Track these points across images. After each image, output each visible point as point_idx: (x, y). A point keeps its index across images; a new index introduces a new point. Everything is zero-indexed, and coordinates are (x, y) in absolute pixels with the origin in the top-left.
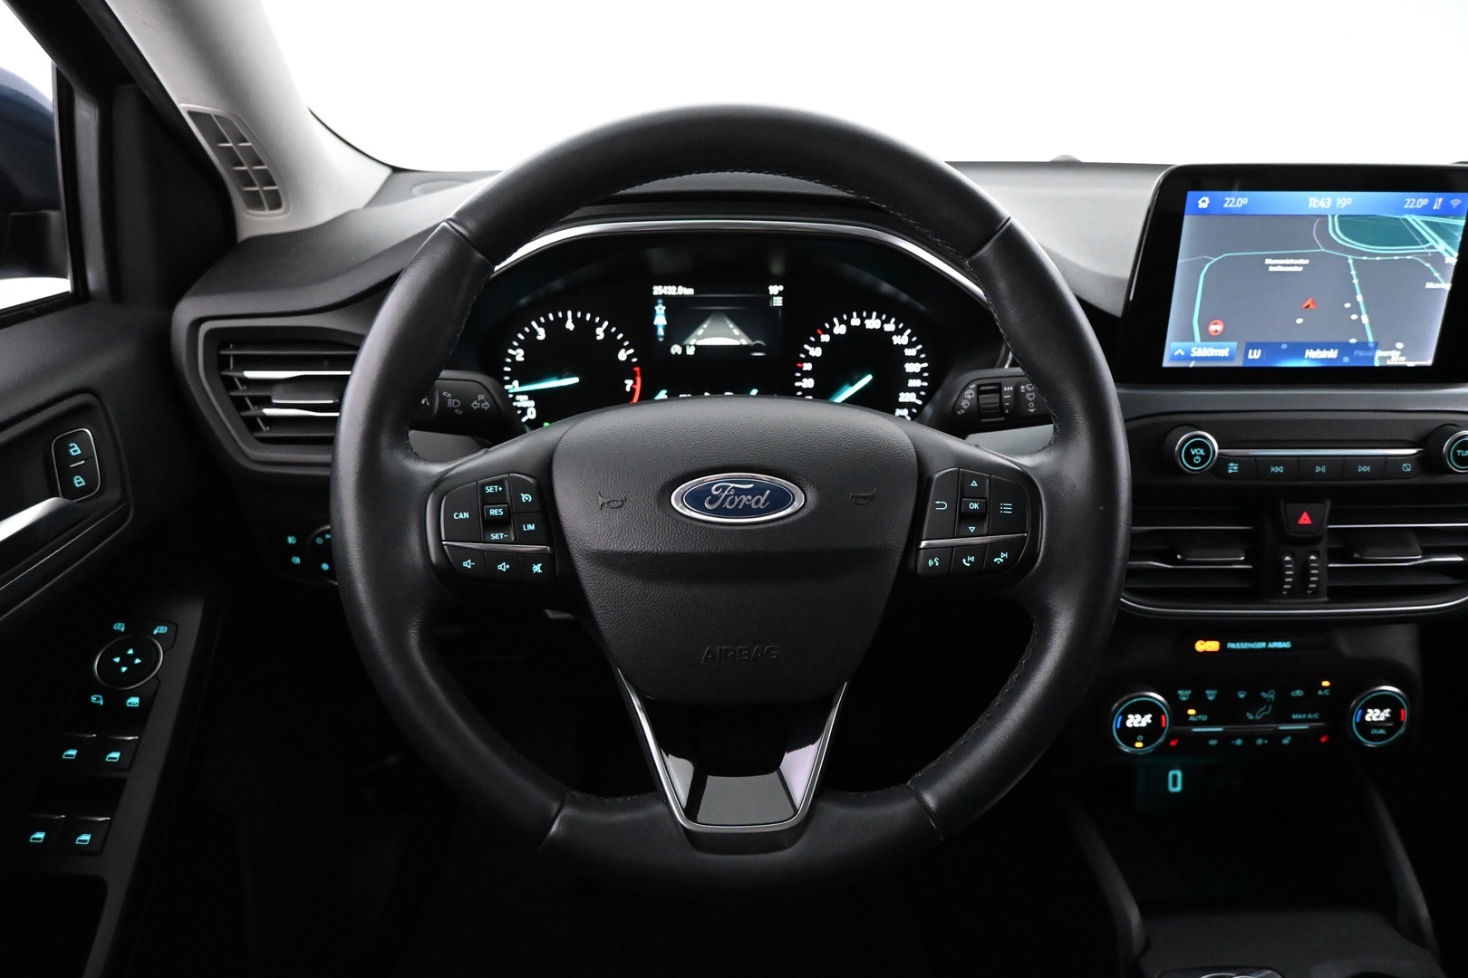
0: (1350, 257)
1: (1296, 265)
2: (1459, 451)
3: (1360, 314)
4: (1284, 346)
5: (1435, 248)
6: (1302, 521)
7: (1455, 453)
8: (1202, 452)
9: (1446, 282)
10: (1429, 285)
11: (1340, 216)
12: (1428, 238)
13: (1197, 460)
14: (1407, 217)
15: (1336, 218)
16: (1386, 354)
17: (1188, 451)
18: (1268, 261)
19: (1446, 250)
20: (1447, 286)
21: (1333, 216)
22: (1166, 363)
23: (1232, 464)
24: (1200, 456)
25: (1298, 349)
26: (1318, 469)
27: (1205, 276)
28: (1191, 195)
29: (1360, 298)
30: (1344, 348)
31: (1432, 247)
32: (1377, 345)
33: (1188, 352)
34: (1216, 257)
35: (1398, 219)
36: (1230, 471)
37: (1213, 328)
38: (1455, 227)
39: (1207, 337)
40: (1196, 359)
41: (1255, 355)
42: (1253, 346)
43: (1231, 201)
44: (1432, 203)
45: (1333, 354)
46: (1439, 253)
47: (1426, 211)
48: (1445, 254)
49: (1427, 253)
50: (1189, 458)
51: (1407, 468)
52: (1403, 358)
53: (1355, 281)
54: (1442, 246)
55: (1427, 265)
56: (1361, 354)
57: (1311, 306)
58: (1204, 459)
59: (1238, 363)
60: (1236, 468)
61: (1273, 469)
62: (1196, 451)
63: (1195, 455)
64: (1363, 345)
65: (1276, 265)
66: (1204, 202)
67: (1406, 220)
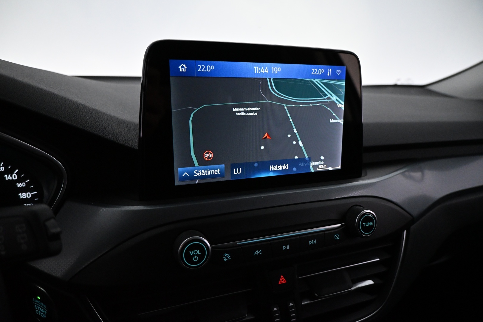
0: (285, 105)
1: (253, 111)
2: (364, 224)
3: (297, 141)
4: (256, 165)
5: (331, 99)
6: (280, 282)
7: (362, 225)
8: (198, 252)
9: (340, 119)
10: (332, 121)
11: (274, 79)
12: (327, 93)
13: (195, 259)
14: (312, 80)
15: (272, 79)
16: (316, 163)
17: (187, 254)
18: (235, 109)
19: (337, 100)
20: (341, 121)
21: (270, 79)
22: (177, 183)
23: (226, 255)
24: (197, 255)
25: (265, 166)
26: (284, 248)
27: (192, 121)
28: (172, 62)
29: (295, 131)
30: (291, 163)
31: (329, 98)
32: (310, 160)
33: (192, 174)
34: (198, 108)
35: (308, 80)
36: (225, 260)
37: (206, 156)
38: (340, 86)
39: (203, 162)
40: (198, 177)
41: (238, 172)
42: (237, 166)
43: (202, 68)
44: (326, 72)
45: (285, 167)
46: (333, 101)
47: (323, 76)
48: (337, 103)
49: (327, 102)
50: (189, 258)
51: (337, 237)
52: (325, 166)
53: (291, 120)
54: (334, 98)
55: (329, 109)
56: (303, 165)
57: (268, 137)
58: (201, 257)
59: (228, 178)
60: (229, 257)
61: (255, 253)
62: (193, 252)
63: (194, 255)
64: (302, 159)
65: (241, 112)
66: (183, 68)
67: (312, 82)
